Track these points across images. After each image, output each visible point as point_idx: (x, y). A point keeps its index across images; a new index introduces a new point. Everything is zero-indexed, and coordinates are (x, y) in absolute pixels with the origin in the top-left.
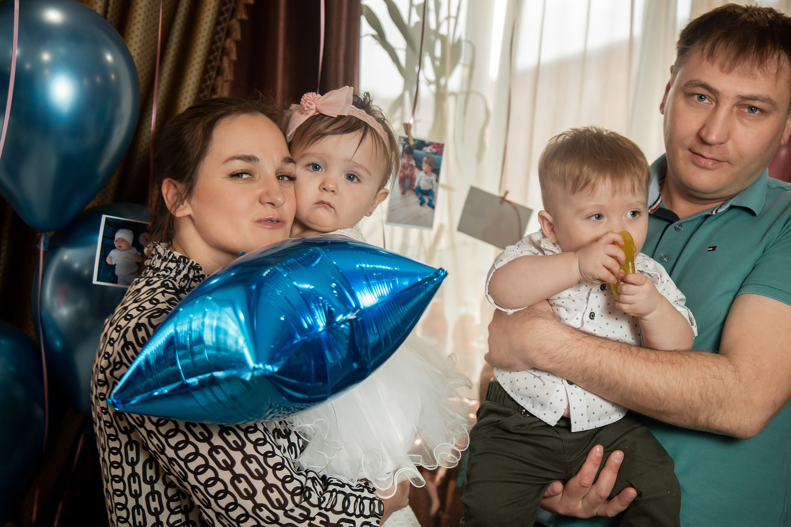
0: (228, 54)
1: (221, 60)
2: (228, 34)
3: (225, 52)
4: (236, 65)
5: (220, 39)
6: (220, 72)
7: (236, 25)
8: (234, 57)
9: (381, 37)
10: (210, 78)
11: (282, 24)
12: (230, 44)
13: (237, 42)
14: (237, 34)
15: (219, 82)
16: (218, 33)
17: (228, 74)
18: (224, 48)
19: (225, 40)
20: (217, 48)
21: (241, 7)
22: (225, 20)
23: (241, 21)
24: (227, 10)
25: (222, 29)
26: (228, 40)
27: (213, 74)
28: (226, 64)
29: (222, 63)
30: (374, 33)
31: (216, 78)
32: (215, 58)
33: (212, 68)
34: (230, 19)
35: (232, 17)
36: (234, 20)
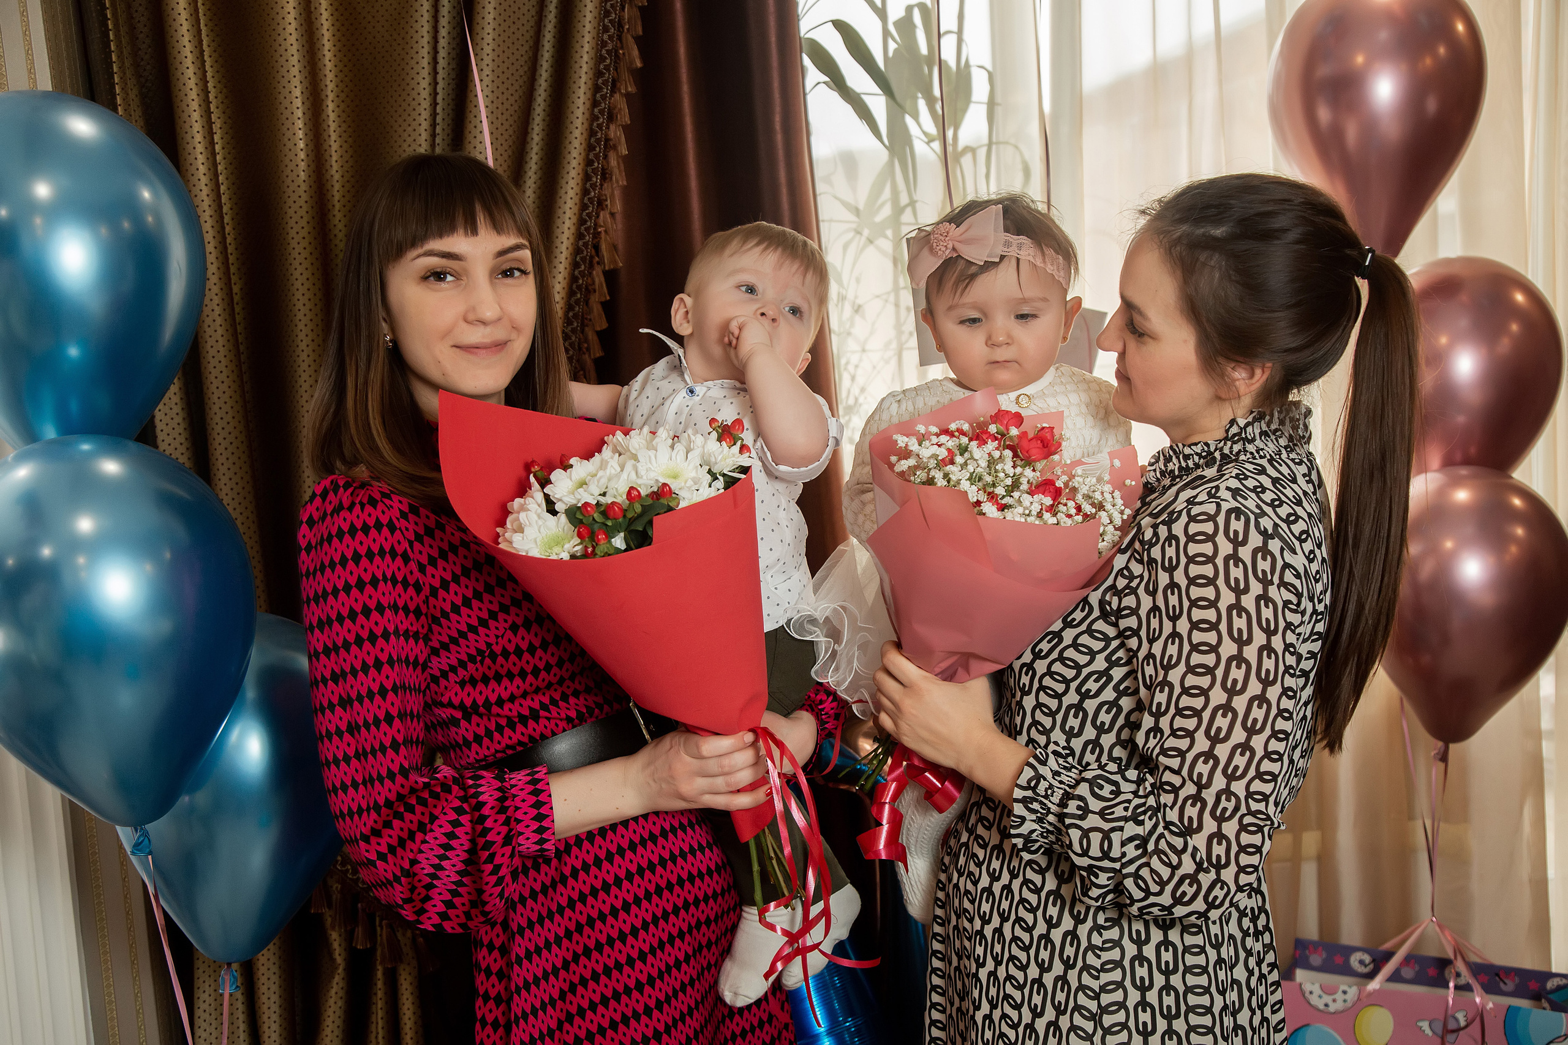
0: (615, 147)
1: (606, 157)
2: (611, 118)
3: (609, 145)
4: (628, 162)
5: (600, 126)
6: (605, 175)
7: (620, 103)
8: (624, 150)
9: (838, 82)
10: (593, 186)
11: (685, 88)
12: (616, 132)
13: (625, 128)
14: (625, 117)
15: (607, 191)
16: (597, 118)
17: (619, 178)
18: (607, 140)
19: (608, 128)
20: (598, 141)
21: (625, 76)
22: (604, 97)
23: (628, 96)
24: (605, 83)
25: (602, 112)
26: (612, 127)
27: (597, 179)
28: (613, 162)
29: (608, 163)
30: (827, 79)
31: (601, 185)
32: (597, 156)
33: (595, 171)
34: (611, 96)
35: (613, 92)
36: (617, 96)
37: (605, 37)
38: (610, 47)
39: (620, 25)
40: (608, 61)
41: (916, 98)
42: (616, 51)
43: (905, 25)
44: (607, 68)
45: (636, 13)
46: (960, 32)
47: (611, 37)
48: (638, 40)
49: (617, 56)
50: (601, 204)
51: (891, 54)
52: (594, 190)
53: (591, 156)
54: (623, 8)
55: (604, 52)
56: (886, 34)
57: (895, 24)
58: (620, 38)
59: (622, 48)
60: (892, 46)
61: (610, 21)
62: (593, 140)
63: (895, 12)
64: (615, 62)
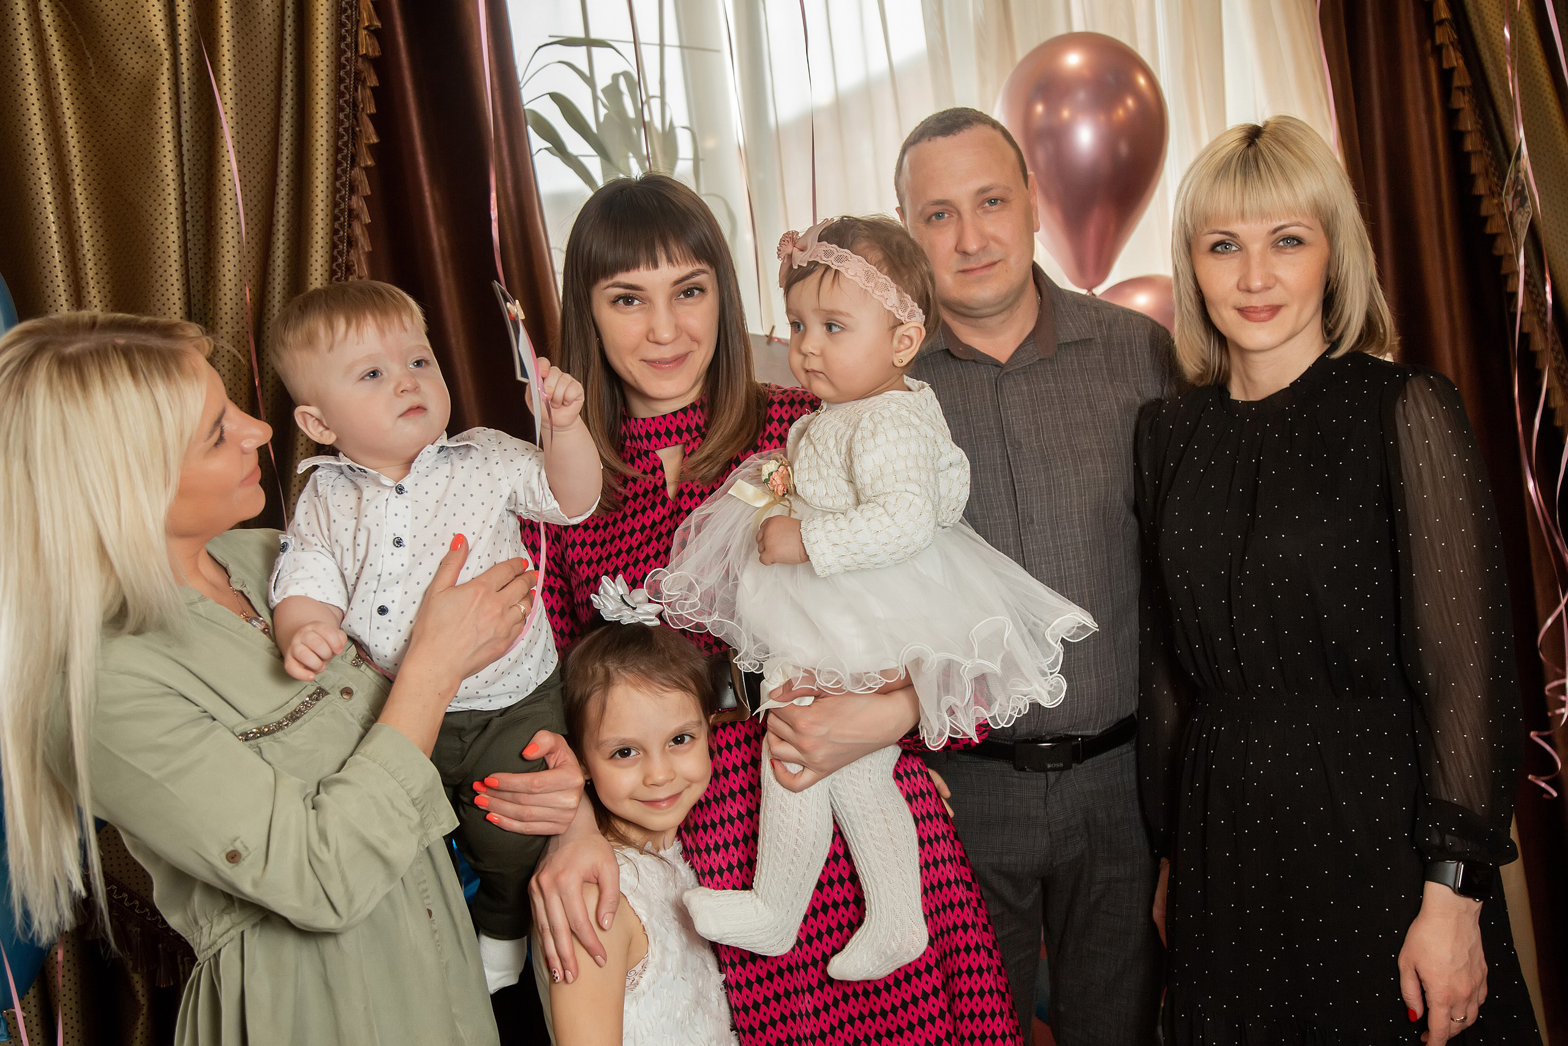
0: (358, 217)
1: (350, 226)
2: (353, 190)
3: (352, 215)
4: (371, 229)
5: (343, 198)
6: (351, 243)
7: (359, 175)
8: (367, 219)
9: (559, 148)
10: (341, 253)
11: (421, 159)
12: (357, 203)
13: (366, 198)
14: (365, 188)
15: (353, 257)
16: (339, 191)
17: (364, 244)
18: (351, 211)
19: (350, 199)
20: (342, 211)
21: (363, 151)
22: (344, 171)
23: (366, 169)
24: (345, 158)
25: (343, 185)
26: (354, 198)
27: (343, 247)
28: (358, 230)
29: (353, 231)
30: (549, 145)
31: (348, 252)
32: (342, 225)
33: (341, 240)
34: (351, 169)
35: (353, 166)
36: (357, 169)
37: (341, 116)
38: (347, 125)
39: (355, 105)
40: (346, 138)
41: (627, 158)
42: (353, 129)
43: (613, 91)
44: (346, 144)
45: (368, 92)
46: (662, 97)
47: (347, 117)
48: (371, 117)
49: (354, 133)
50: (349, 269)
51: (602, 119)
52: (342, 256)
53: (337, 226)
54: (356, 89)
55: (341, 130)
56: (595, 98)
57: (604, 91)
58: (355, 117)
59: (358, 126)
60: (603, 112)
61: (345, 102)
62: (337, 211)
63: (603, 80)
64: (353, 139)
